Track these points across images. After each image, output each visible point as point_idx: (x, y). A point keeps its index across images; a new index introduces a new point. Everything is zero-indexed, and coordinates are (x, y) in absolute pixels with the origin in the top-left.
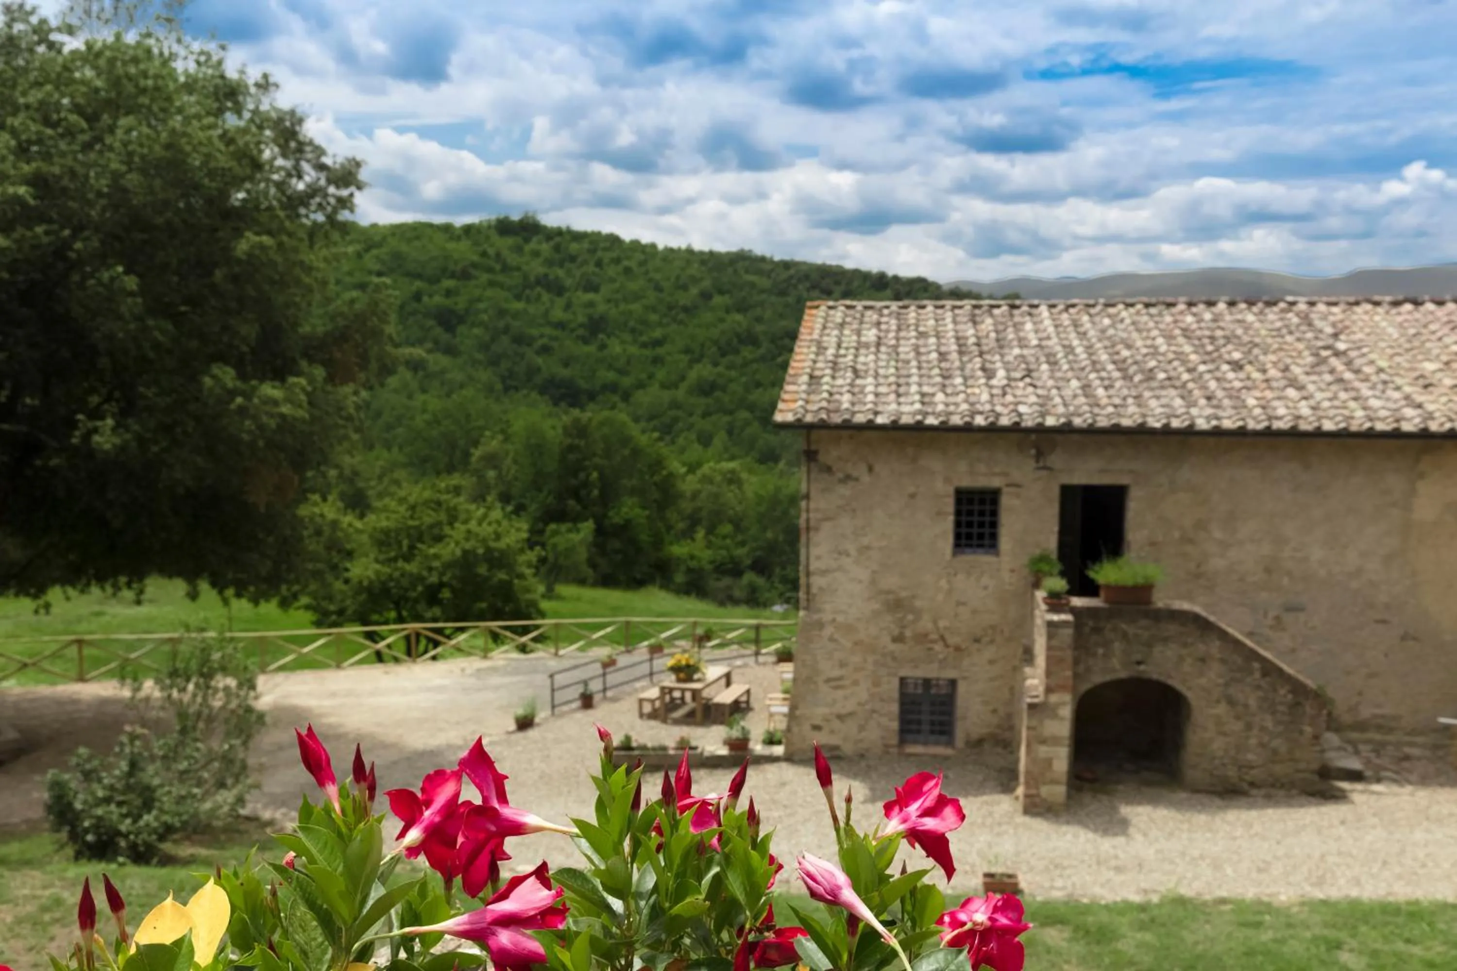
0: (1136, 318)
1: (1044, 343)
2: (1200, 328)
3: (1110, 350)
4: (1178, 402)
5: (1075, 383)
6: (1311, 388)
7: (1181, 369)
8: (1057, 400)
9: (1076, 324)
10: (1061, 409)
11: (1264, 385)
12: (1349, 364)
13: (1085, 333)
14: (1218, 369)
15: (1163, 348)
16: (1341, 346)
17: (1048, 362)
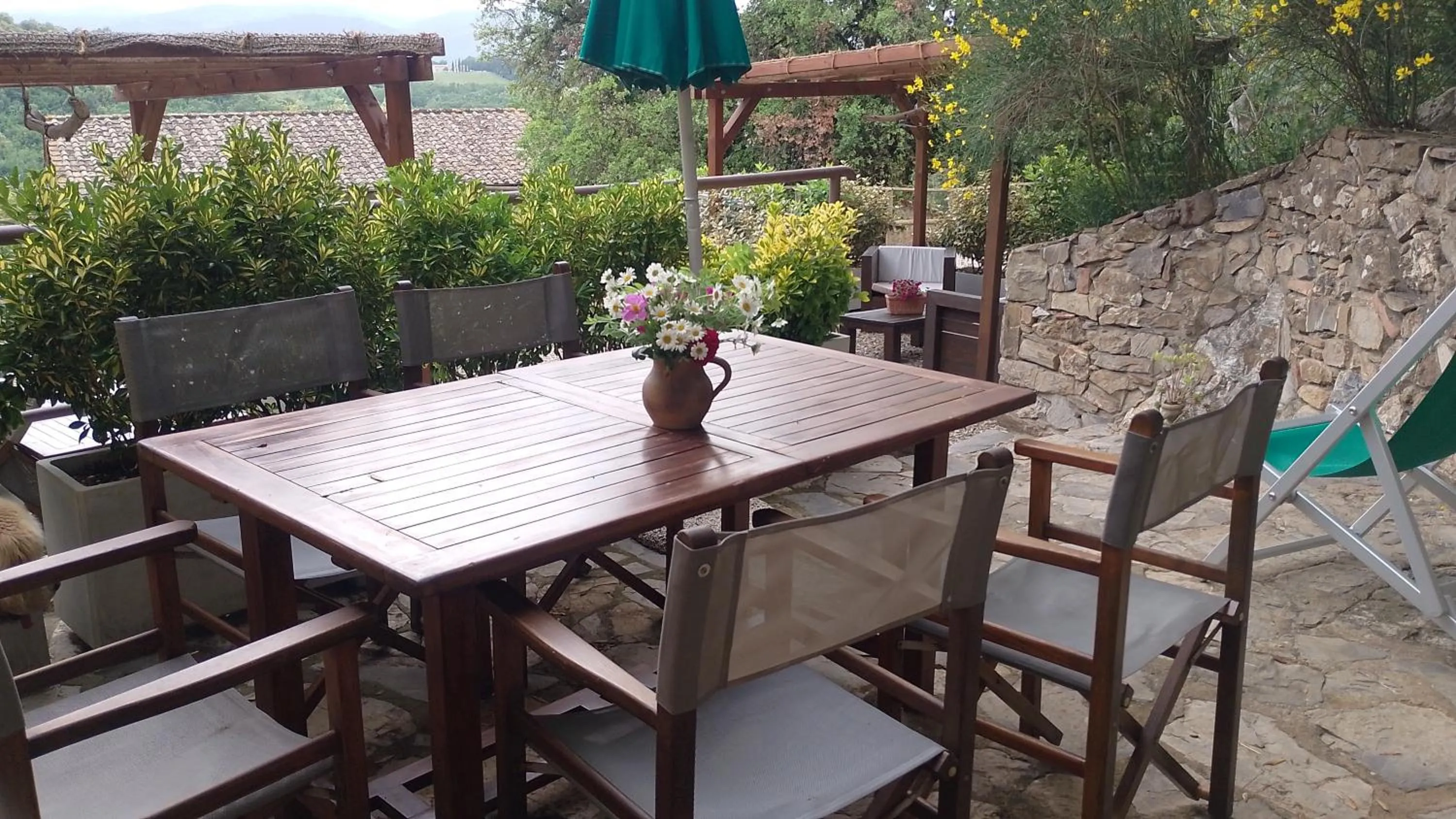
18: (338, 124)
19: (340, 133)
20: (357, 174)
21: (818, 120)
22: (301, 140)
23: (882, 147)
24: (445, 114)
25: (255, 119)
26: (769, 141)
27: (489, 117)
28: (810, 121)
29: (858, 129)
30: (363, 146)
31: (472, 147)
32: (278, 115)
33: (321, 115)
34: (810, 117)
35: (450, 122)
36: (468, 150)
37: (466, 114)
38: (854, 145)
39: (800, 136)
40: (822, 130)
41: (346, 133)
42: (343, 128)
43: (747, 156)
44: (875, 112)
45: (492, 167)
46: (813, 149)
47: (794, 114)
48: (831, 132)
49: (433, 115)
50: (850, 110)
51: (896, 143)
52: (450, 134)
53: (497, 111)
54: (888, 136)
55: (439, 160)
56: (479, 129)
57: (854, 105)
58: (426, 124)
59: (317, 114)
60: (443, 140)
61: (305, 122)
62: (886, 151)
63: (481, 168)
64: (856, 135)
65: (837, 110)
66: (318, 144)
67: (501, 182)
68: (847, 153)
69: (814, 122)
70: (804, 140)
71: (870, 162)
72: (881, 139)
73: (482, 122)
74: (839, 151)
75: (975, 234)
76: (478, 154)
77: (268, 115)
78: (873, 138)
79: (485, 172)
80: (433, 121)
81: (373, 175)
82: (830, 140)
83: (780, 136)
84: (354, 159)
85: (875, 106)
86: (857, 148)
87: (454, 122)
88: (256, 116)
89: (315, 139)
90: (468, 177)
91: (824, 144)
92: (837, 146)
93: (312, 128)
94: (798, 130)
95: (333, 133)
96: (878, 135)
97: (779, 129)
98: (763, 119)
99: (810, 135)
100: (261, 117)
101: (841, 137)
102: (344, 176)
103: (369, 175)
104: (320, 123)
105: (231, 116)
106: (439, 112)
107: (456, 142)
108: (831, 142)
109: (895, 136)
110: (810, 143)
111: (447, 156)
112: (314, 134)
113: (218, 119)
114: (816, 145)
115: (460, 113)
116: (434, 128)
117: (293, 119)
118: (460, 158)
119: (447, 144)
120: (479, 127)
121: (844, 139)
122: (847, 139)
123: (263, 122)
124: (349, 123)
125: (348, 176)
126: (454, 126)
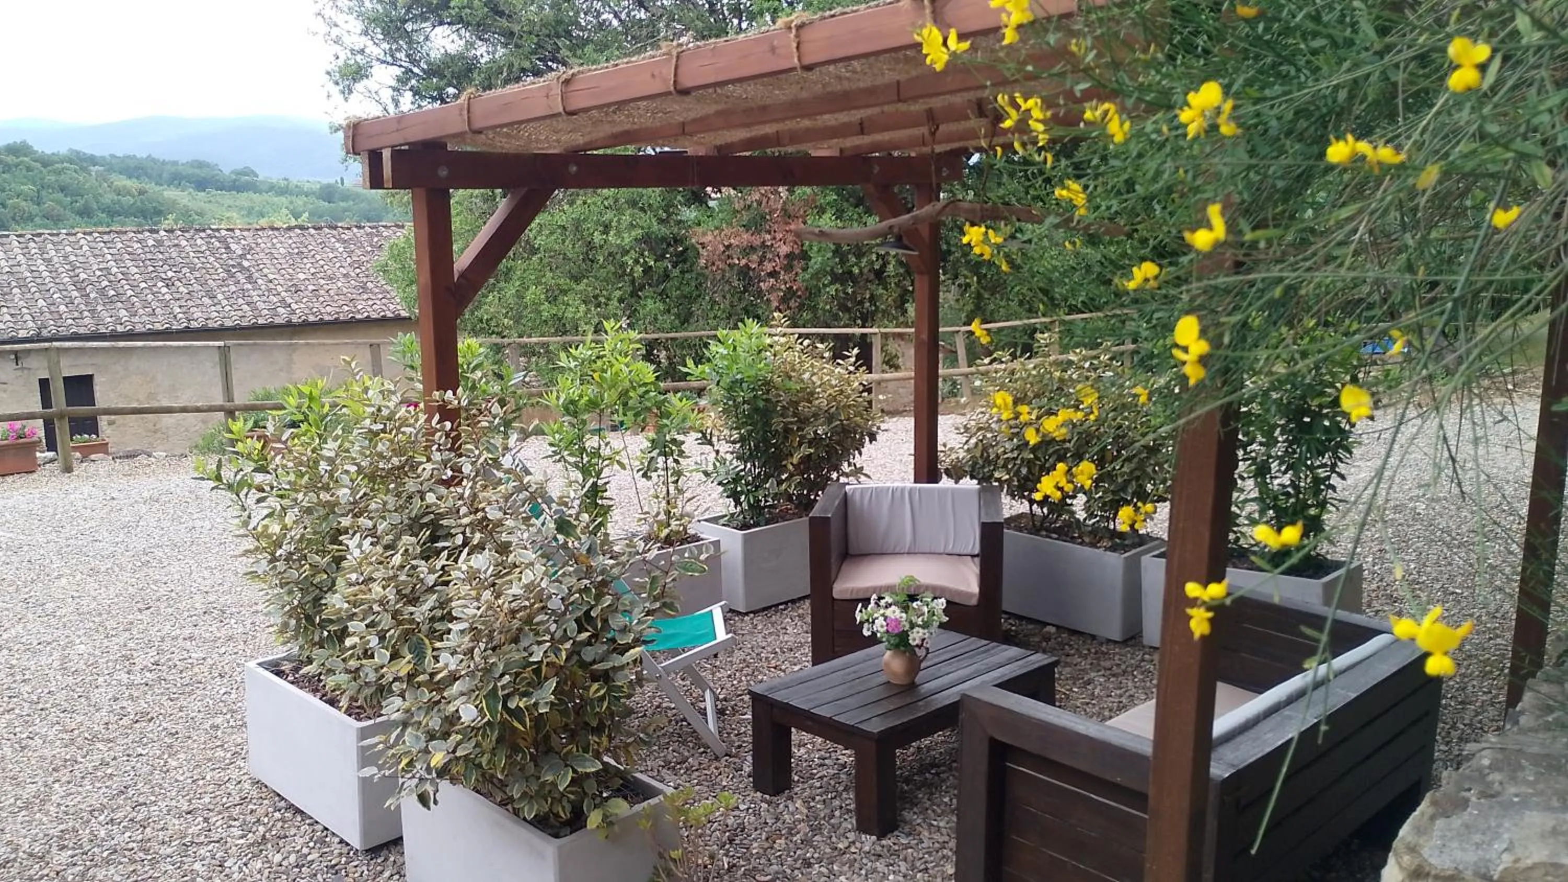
0: (93, 245)
1: (15, 269)
2: (145, 253)
3: (72, 274)
4: (123, 313)
5: (41, 303)
6: (220, 297)
7: (126, 287)
8: (28, 317)
9: (43, 251)
10: (31, 324)
11: (188, 297)
12: (249, 278)
13: (50, 260)
14: (155, 285)
15: (114, 270)
16: (246, 264)
17: (20, 287)
18: (184, 243)
19: (183, 255)
20: (197, 306)
21: (779, 236)
22: (129, 263)
23: (866, 270)
24: (327, 230)
25: (72, 239)
26: (713, 264)
27: (385, 234)
28: (768, 237)
29: (833, 247)
30: (212, 271)
31: (358, 271)
32: (105, 233)
33: (162, 233)
34: (769, 232)
35: (333, 240)
36: (353, 274)
37: (355, 230)
38: (828, 269)
39: (754, 257)
40: (784, 249)
41: (192, 254)
42: (188, 249)
43: (688, 284)
44: (855, 224)
45: (380, 296)
46: (773, 274)
47: (746, 227)
48: (797, 252)
49: (312, 231)
50: (822, 222)
51: (884, 265)
52: (331, 255)
53: (397, 226)
54: (874, 257)
55: (311, 288)
56: (369, 249)
57: (827, 216)
58: (301, 243)
59: (157, 232)
60: (322, 262)
61: (139, 242)
62: (872, 276)
63: (365, 297)
64: (830, 255)
65: (805, 223)
66: (151, 269)
67: (390, 315)
68: (819, 280)
69: (774, 238)
70: (760, 263)
71: (850, 291)
72: (865, 260)
73: (376, 239)
74: (807, 276)
75: (1036, 458)
76: (365, 280)
77: (91, 234)
78: (854, 259)
79: (370, 303)
80: (311, 239)
81: (219, 308)
82: (795, 263)
83: (729, 257)
84: (197, 287)
85: (855, 217)
86: (832, 273)
87: (338, 241)
88: (75, 234)
89: (148, 263)
90: (346, 308)
91: (788, 268)
92: (805, 270)
93: (147, 249)
94: (753, 248)
95: (174, 255)
96: (859, 255)
97: (728, 247)
98: (704, 234)
99: (769, 256)
100: (80, 235)
101: (810, 258)
102: (178, 310)
103: (213, 308)
104: (159, 243)
105: (40, 235)
106: (320, 228)
107: (338, 265)
108: (798, 265)
109: (883, 257)
110: (768, 267)
111: (322, 282)
112: (149, 256)
113: (21, 240)
114: (777, 269)
115: (349, 229)
116: (310, 247)
117: (124, 237)
118: (340, 284)
119: (326, 267)
120: (371, 246)
121: (813, 261)
122: (817, 261)
123: (82, 242)
124: (199, 242)
125: (184, 309)
126: (337, 245)
